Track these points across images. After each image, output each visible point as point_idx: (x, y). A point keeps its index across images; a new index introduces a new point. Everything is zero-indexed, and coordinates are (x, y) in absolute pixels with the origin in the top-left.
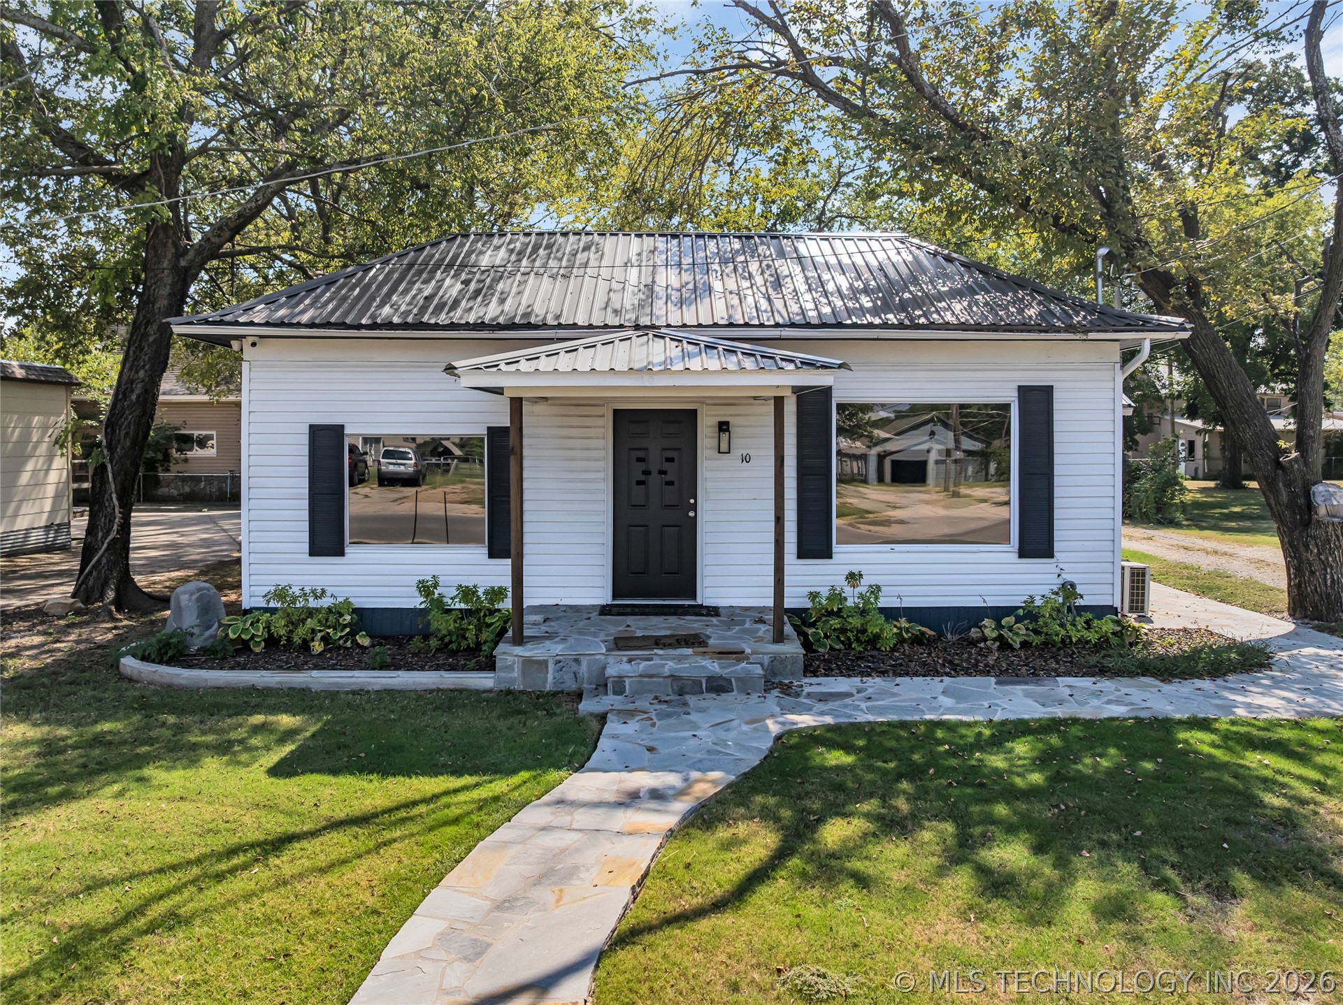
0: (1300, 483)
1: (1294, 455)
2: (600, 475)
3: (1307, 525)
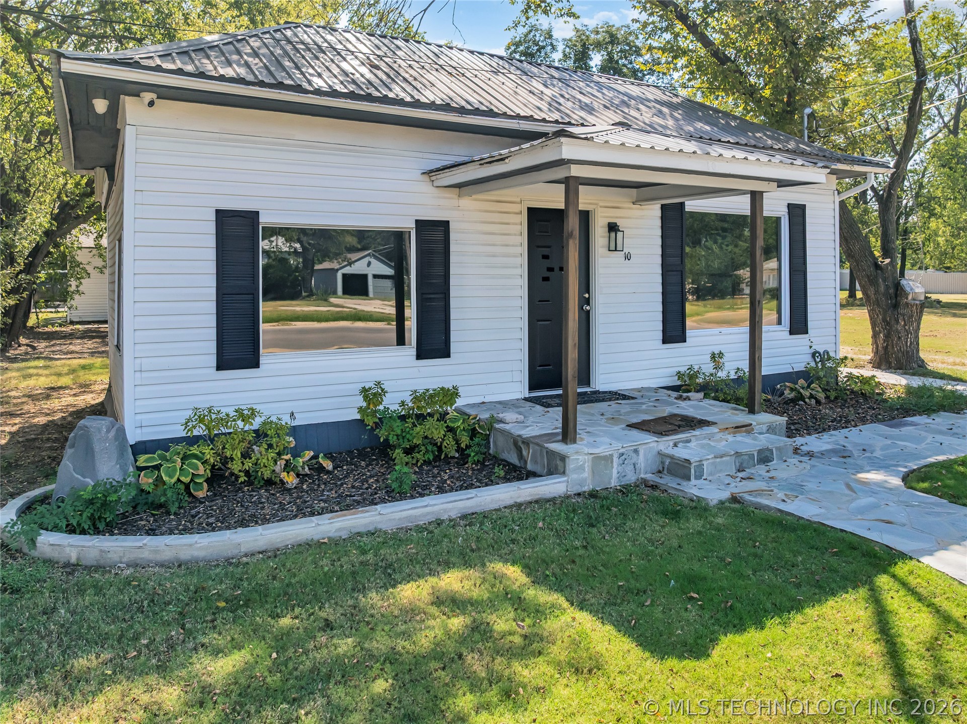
0: (891, 278)
1: (887, 261)
2: (518, 271)
3: (896, 306)
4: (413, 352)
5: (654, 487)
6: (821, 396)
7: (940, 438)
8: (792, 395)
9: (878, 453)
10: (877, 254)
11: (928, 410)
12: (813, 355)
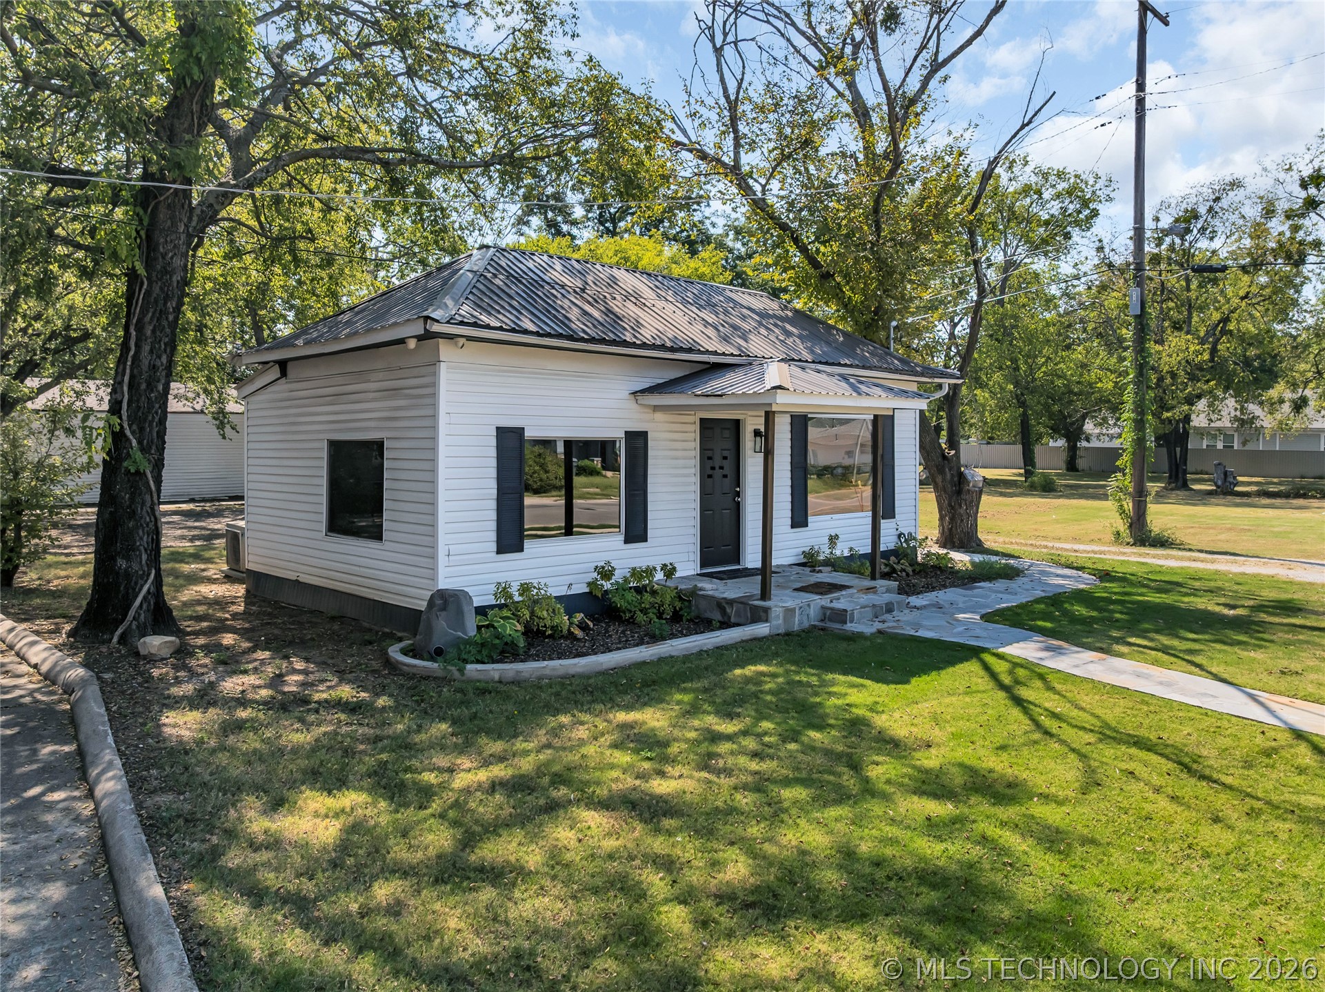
0: (956, 468)
1: (953, 452)
2: (693, 471)
3: (959, 492)
4: (622, 537)
5: (823, 629)
6: (909, 570)
7: (1000, 595)
8: (887, 570)
9: (961, 605)
10: (944, 446)
11: (989, 578)
12: (899, 536)
